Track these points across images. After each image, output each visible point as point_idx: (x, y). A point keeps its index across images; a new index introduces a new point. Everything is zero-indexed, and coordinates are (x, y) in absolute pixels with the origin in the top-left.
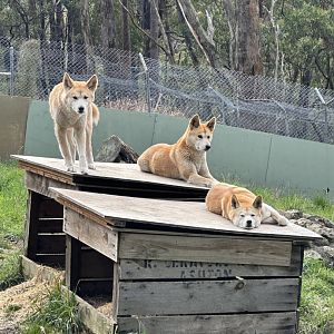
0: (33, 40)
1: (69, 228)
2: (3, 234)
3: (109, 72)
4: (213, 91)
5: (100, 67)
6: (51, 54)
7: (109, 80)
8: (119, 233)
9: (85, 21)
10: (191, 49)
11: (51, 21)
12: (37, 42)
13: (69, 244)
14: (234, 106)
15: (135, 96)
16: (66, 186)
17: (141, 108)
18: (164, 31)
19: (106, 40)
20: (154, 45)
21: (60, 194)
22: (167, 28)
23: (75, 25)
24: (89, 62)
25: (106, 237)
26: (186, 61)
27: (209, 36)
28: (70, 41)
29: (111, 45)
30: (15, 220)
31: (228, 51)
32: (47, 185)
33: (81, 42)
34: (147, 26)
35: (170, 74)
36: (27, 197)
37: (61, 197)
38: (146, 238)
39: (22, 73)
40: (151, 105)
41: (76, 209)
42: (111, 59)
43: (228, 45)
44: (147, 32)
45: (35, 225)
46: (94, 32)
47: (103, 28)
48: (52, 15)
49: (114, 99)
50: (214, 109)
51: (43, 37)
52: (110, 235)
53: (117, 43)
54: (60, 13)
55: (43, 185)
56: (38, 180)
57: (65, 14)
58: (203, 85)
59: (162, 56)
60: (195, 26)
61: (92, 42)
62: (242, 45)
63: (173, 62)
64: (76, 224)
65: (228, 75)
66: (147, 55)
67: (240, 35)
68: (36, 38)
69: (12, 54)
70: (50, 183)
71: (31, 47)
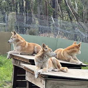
0: (13, 12)
1: (28, 79)
2: (4, 81)
3: (40, 23)
4: (77, 30)
5: (37, 22)
6: (19, 17)
8: (46, 80)
9: (32, 5)
10: (69, 15)
11: (20, 5)
12: (15, 13)
13: (28, 84)
14: (85, 35)
15: (50, 32)
16: (27, 63)
17: (52, 36)
18: (60, 9)
19: (39, 12)
20: (57, 14)
21: (25, 66)
22: (61, 8)
23: (28, 7)
24: (33, 20)
25: (41, 81)
26: (68, 19)
27: (76, 11)
28: (26, 12)
29: (41, 14)
30: (8, 76)
31: (83, 16)
32: (20, 63)
33: (30, 13)
34: (54, 7)
35: (62, 24)
36: (12, 67)
37: (25, 67)
38: (55, 82)
39: (9, 24)
40: (55, 35)
41: (30, 71)
42: (41, 19)
43: (82, 14)
44: (53, 9)
45: (16, 77)
46: (35, 9)
47: (38, 8)
48: (20, 3)
49: (42, 33)
50: (78, 37)
51: (17, 11)
52: (43, 81)
53: (43, 13)
54: (23, 3)
55: (19, 62)
56: (17, 61)
57: (25, 3)
58: (74, 28)
59: (59, 18)
60: (71, 7)
61: (34, 13)
63: (63, 20)
64: (30, 77)
65: (83, 24)
66: (54, 17)
67: (87, 10)
68: (14, 11)
69: (6, 17)
70: (21, 62)
71: (13, 14)
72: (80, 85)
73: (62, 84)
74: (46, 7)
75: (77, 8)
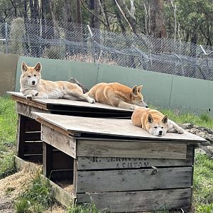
0: (19, 18)
1: (45, 138)
2: (3, 142)
3: (68, 37)
4: (135, 48)
5: (63, 34)
6: (31, 27)
7: (69, 43)
8: (77, 140)
9: (53, 5)
10: (120, 22)
11: (31, 6)
12: (22, 19)
13: (45, 148)
14: (148, 57)
15: (85, 52)
16: (42, 111)
17: (89, 60)
18: (103, 11)
19: (66, 17)
20: (97, 20)
21: (38, 116)
22: (105, 9)
23: (46, 8)
24: (55, 31)
25: (68, 143)
26: (117, 29)
27: (132, 13)
28: (43, 18)
29: (70, 20)
30: (10, 133)
31: (144, 23)
32: (30, 110)
33: (50, 19)
34: (92, 7)
35: (107, 38)
36: (18, 118)
37: (39, 118)
38: (94, 143)
39: (12, 39)
40: (95, 58)
41: (48, 125)
42: (70, 29)
43: (144, 19)
44: (92, 11)
45: (23, 136)
46: (58, 12)
47: (64, 9)
48: (31, 2)
49: (72, 54)
50: (136, 60)
51: (26, 16)
52: (71, 142)
53: (73, 19)
55: (28, 109)
56: (25, 107)
58: (128, 44)
59: (102, 26)
60: (123, 7)
61: (57, 19)
62: (153, 18)
63: (109, 30)
64: (49, 135)
65: (144, 38)
66: (92, 26)
67: (151, 12)
68: (21, 16)
69: (6, 27)
70: (32, 109)
71: (18, 22)
72: (138, 149)
73: (106, 146)
74: (78, 8)
75: (133, 8)
